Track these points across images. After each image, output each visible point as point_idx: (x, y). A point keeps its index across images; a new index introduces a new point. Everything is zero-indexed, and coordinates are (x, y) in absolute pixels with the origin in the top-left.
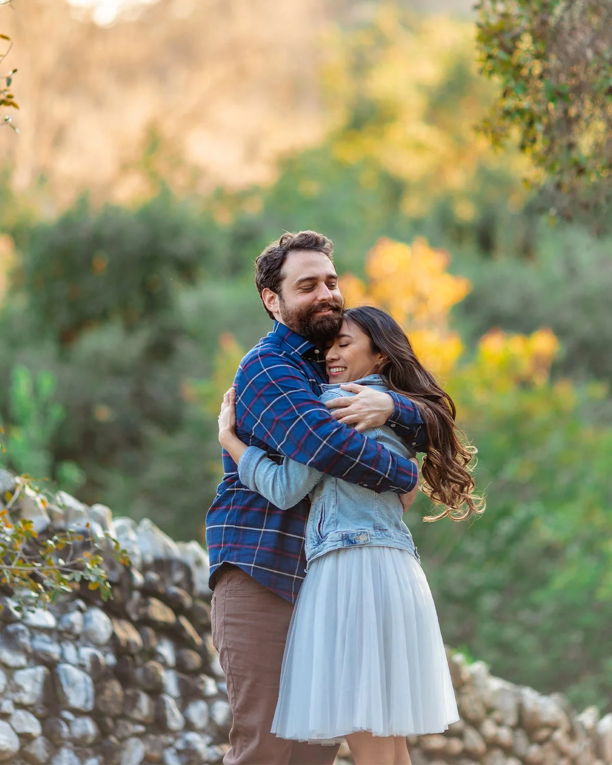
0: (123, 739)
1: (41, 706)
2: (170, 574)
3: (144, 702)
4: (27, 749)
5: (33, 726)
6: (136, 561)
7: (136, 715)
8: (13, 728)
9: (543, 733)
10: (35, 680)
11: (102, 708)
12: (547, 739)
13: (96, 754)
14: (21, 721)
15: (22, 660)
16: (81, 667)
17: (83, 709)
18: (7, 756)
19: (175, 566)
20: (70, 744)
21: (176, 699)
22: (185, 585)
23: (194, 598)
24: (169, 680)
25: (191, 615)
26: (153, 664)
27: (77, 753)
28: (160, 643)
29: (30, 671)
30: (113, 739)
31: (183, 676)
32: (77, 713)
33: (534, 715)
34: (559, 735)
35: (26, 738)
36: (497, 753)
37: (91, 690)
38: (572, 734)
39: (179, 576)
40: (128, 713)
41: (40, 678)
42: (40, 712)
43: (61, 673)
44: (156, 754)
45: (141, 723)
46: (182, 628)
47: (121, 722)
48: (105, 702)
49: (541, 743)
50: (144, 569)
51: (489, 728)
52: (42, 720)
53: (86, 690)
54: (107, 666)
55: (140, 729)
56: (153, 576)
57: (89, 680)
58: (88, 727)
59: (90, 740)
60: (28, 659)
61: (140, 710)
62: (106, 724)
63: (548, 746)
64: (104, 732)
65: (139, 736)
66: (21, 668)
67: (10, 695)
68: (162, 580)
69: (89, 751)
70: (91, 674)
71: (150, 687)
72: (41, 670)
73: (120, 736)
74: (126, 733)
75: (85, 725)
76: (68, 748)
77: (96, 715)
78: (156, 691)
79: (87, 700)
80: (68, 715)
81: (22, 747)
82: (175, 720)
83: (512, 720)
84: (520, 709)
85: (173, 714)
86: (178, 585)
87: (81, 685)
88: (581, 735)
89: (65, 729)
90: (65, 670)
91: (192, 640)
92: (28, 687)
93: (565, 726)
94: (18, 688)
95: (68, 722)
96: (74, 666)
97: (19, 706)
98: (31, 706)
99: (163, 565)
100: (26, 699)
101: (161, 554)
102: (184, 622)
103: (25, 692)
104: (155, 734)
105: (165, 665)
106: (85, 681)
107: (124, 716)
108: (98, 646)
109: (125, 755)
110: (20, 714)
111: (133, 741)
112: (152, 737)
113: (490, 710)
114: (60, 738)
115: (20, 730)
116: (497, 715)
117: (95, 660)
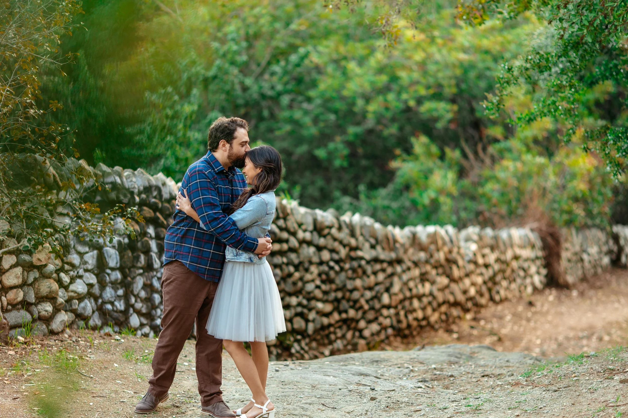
0: (133, 278)
1: (96, 269)
2: (151, 193)
3: (142, 258)
4: (91, 290)
5: (93, 279)
6: (136, 191)
7: (139, 265)
8: (84, 282)
9: (326, 231)
10: (94, 258)
11: (123, 265)
12: (329, 234)
13: (122, 288)
14: (88, 278)
15: (87, 249)
16: (114, 247)
17: (115, 267)
18: (82, 295)
19: (153, 189)
20: (110, 285)
21: (156, 253)
22: (158, 197)
23: (162, 202)
24: (153, 245)
25: (161, 211)
26: (146, 239)
27: (113, 288)
28: (148, 228)
29: (91, 254)
30: (129, 279)
31: (159, 242)
32: (113, 269)
33: (322, 223)
34: (334, 231)
35: (90, 286)
36: (305, 246)
37: (118, 258)
38: (340, 229)
39: (155, 193)
40: (135, 264)
41: (95, 257)
42: (96, 272)
43: (105, 252)
44: (149, 282)
45: (141, 268)
46: (158, 218)
47: (132, 269)
48: (125, 262)
49: (325, 236)
50: (140, 194)
51: (301, 234)
52: (97, 275)
53: (117, 258)
54: (125, 244)
55: (141, 271)
56: (144, 196)
57: (117, 253)
58: (117, 275)
59: (119, 281)
60: (89, 248)
61: (141, 263)
62: (126, 273)
63: (329, 237)
64: (125, 276)
65: (141, 275)
66: (87, 253)
67: (82, 266)
68: (148, 196)
69: (119, 286)
70: (118, 250)
71: (144, 250)
72: (95, 252)
73: (132, 277)
74: (135, 275)
75: (117, 274)
76: (109, 286)
77: (121, 269)
78: (147, 251)
79: (117, 263)
80: (108, 271)
81: (88, 290)
82: (157, 264)
83: (311, 228)
84: (315, 221)
85: (155, 261)
86: (155, 197)
87: (114, 256)
88: (344, 227)
89: (108, 278)
90: (106, 250)
91: (163, 222)
92: (90, 262)
93: (336, 225)
94: (86, 263)
95: (109, 275)
96: (110, 247)
97: (86, 271)
98: (92, 269)
99: (148, 189)
100: (90, 267)
101: (147, 184)
102: (158, 214)
103: (89, 264)
104: (148, 272)
105: (151, 238)
106: (116, 253)
107: (134, 266)
108: (120, 235)
109: (135, 285)
110: (87, 274)
111: (138, 278)
112: (146, 274)
113: (300, 225)
114: (105, 282)
115: (87, 282)
116: (304, 227)
117: (120, 243)
